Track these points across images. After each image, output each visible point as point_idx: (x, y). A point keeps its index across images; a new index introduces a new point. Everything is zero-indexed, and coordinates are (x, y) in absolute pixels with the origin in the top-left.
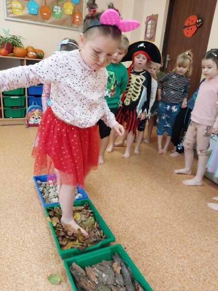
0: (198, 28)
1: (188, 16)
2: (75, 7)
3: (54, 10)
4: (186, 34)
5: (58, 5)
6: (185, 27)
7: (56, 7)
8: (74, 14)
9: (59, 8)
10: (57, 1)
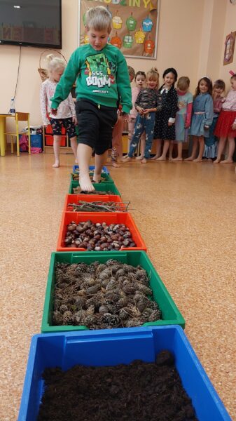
2: (146, 36)
3: (126, 40)
5: (129, 35)
7: (127, 37)
8: (145, 42)
9: (130, 37)
10: (129, 32)
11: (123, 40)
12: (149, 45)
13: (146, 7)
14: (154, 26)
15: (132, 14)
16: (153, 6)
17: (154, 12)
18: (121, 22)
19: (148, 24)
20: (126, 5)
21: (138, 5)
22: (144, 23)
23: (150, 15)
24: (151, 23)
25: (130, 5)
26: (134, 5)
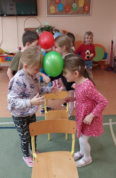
2: (85, 2)
7: (74, 4)
10: (75, 0)
11: (72, 6)
12: (87, 7)
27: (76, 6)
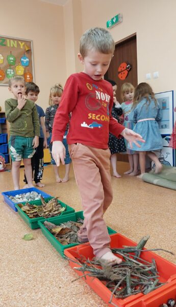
0: (129, 71)
1: (120, 64)
2: (25, 69)
3: (8, 73)
4: (120, 78)
6: (119, 73)
7: (9, 70)
8: (25, 74)
9: (12, 70)
10: (10, 66)
11: (6, 73)
12: (28, 76)
13: (22, 47)
14: (30, 62)
15: (11, 52)
16: (28, 47)
17: (29, 52)
18: (2, 58)
19: (26, 60)
20: (5, 45)
21: (16, 46)
22: (22, 59)
23: (26, 53)
24: (28, 60)
25: (8, 45)
26: (12, 46)
27: (12, 73)
